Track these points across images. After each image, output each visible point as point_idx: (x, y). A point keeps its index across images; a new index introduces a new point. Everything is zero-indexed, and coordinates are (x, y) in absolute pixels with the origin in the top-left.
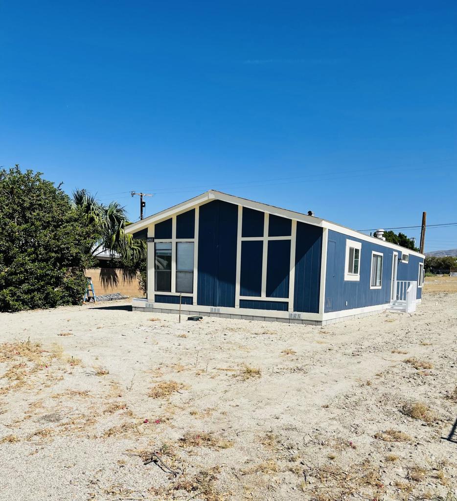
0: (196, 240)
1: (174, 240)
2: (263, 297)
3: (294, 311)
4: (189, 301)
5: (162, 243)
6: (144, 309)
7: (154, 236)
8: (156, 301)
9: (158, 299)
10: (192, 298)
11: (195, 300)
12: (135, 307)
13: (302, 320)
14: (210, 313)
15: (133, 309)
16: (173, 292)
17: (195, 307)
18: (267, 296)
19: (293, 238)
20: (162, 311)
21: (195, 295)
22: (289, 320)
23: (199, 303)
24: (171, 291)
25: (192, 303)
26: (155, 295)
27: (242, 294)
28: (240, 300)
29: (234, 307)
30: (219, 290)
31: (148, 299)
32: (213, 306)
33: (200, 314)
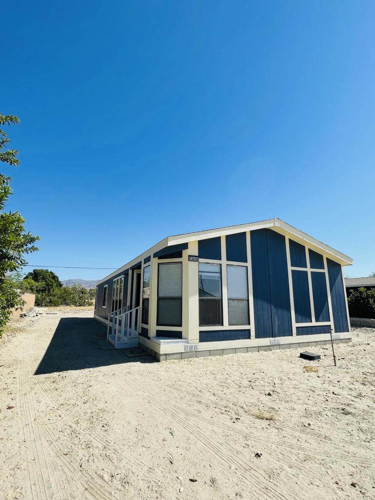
0: (249, 264)
1: (224, 261)
2: (314, 323)
3: (335, 332)
4: (246, 334)
5: (209, 265)
6: (181, 356)
7: (197, 255)
8: (201, 341)
9: (205, 337)
10: (249, 330)
11: (253, 333)
12: (166, 355)
13: (341, 340)
14: (269, 346)
15: (162, 358)
16: (226, 326)
17: (254, 342)
18: (316, 321)
19: (325, 271)
20: (210, 353)
21: (252, 327)
23: (258, 336)
24: (222, 325)
25: (249, 338)
26: (200, 332)
27: (297, 322)
28: (296, 327)
29: (292, 335)
30: (276, 319)
31: (189, 338)
32: (272, 337)
33: (259, 348)
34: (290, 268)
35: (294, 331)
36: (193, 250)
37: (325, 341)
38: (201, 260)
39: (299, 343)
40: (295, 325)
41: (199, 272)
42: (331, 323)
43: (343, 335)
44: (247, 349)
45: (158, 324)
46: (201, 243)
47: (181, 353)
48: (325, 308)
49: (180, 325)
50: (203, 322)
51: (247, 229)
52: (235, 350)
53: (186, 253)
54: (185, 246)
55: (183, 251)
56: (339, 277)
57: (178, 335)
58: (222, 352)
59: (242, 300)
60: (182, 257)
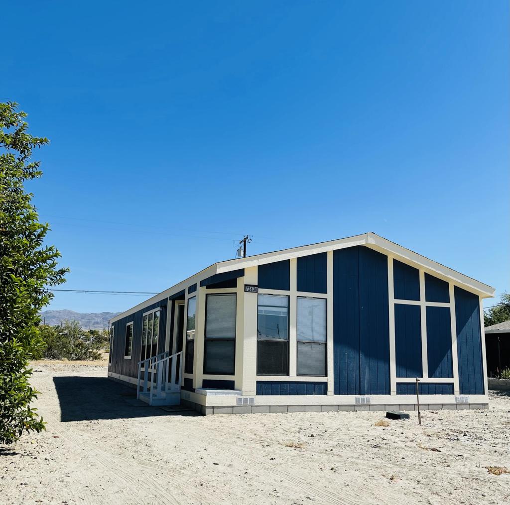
0: (330, 295)
1: (293, 291)
2: (425, 379)
3: (460, 394)
4: (322, 389)
5: (273, 297)
6: (232, 410)
7: (257, 284)
8: (258, 393)
9: (263, 388)
10: (326, 384)
11: (331, 387)
12: (213, 407)
13: (469, 404)
14: (354, 406)
15: (208, 411)
16: (293, 377)
17: (331, 398)
18: (430, 376)
19: (452, 305)
20: (271, 409)
21: (330, 380)
22: (456, 406)
23: (337, 391)
24: (288, 375)
25: (325, 393)
26: (258, 382)
27: (398, 375)
28: (397, 383)
29: (390, 394)
30: (367, 371)
31: (243, 389)
32: (360, 394)
33: (339, 408)
34: (392, 301)
35: (393, 387)
36: (251, 278)
37: (443, 405)
38: (261, 291)
39: (400, 405)
40: (394, 380)
41: (258, 306)
42: (455, 380)
43: (473, 398)
44: (322, 408)
45: (205, 372)
46: (261, 268)
47: (233, 407)
48: (445, 358)
49: (233, 374)
50: (261, 370)
51: (330, 249)
52: (304, 408)
53: (241, 282)
54: (241, 272)
55: (238, 279)
56: (474, 315)
57: (229, 386)
58: (287, 409)
59: (318, 344)
60: (236, 287)
